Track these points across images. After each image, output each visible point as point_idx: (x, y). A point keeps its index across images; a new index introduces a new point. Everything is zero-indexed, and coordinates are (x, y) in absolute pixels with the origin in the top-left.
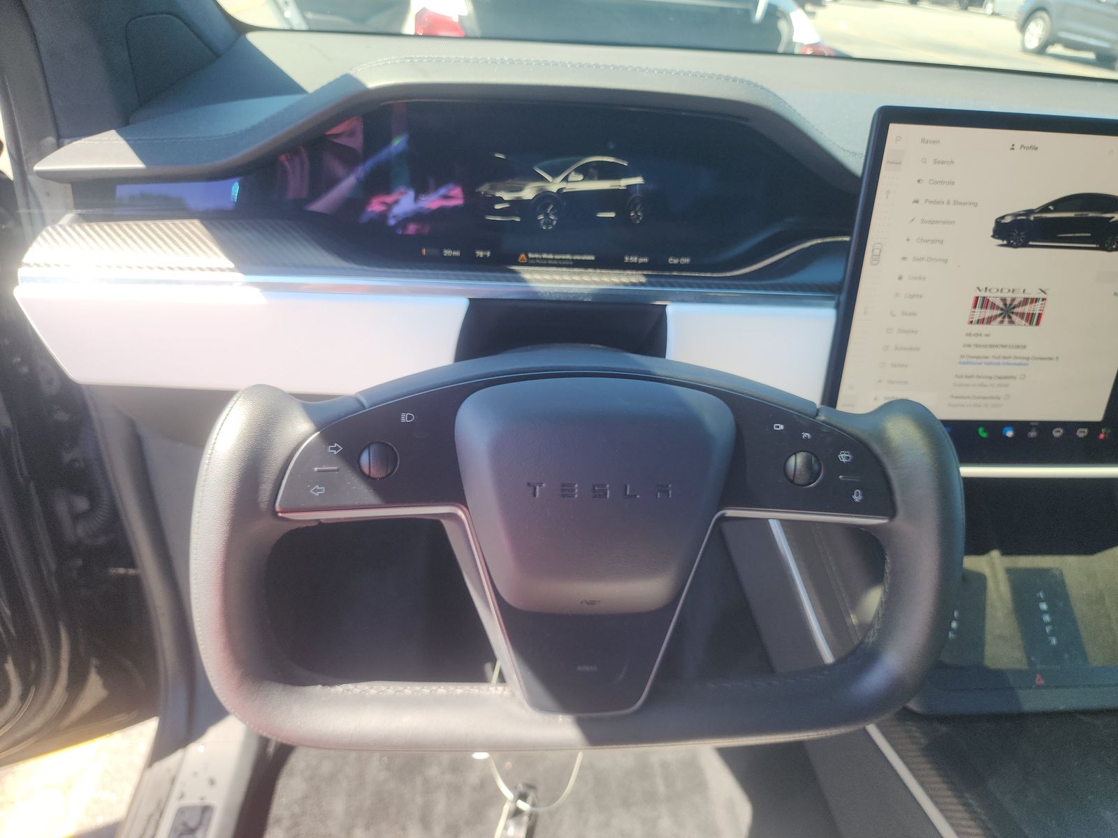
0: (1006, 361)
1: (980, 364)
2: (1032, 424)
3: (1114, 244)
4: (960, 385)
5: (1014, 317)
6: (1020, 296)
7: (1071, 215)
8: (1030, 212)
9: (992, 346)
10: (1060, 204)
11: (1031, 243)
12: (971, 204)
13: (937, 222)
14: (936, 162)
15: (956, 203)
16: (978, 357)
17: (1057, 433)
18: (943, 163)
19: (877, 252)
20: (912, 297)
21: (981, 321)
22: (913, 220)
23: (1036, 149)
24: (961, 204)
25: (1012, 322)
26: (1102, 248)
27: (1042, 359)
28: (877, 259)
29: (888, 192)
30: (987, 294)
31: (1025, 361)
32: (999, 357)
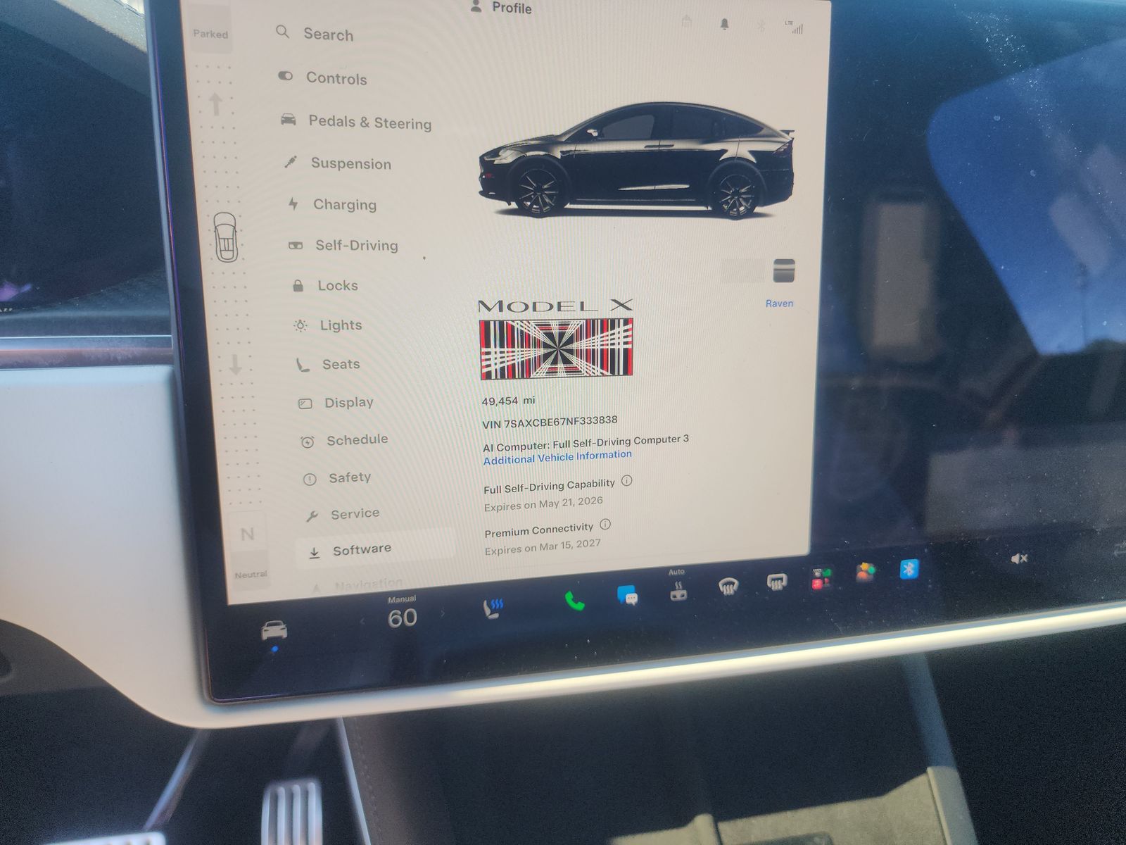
0: (583, 451)
1: (532, 460)
2: (671, 573)
3: (741, 205)
4: (498, 509)
5: (574, 360)
6: (576, 318)
7: (639, 146)
8: (549, 142)
9: (545, 422)
10: (609, 123)
11: (568, 206)
12: (416, 125)
13: (349, 165)
14: (310, 34)
15: (380, 122)
16: (522, 448)
17: (728, 587)
18: (328, 36)
19: (226, 232)
20: (338, 327)
21: (508, 373)
22: (292, 160)
23: (528, 10)
24: (393, 124)
25: (572, 371)
26: (718, 213)
27: (657, 441)
28: (230, 249)
29: (216, 99)
30: (506, 316)
31: (623, 448)
32: (567, 444)
